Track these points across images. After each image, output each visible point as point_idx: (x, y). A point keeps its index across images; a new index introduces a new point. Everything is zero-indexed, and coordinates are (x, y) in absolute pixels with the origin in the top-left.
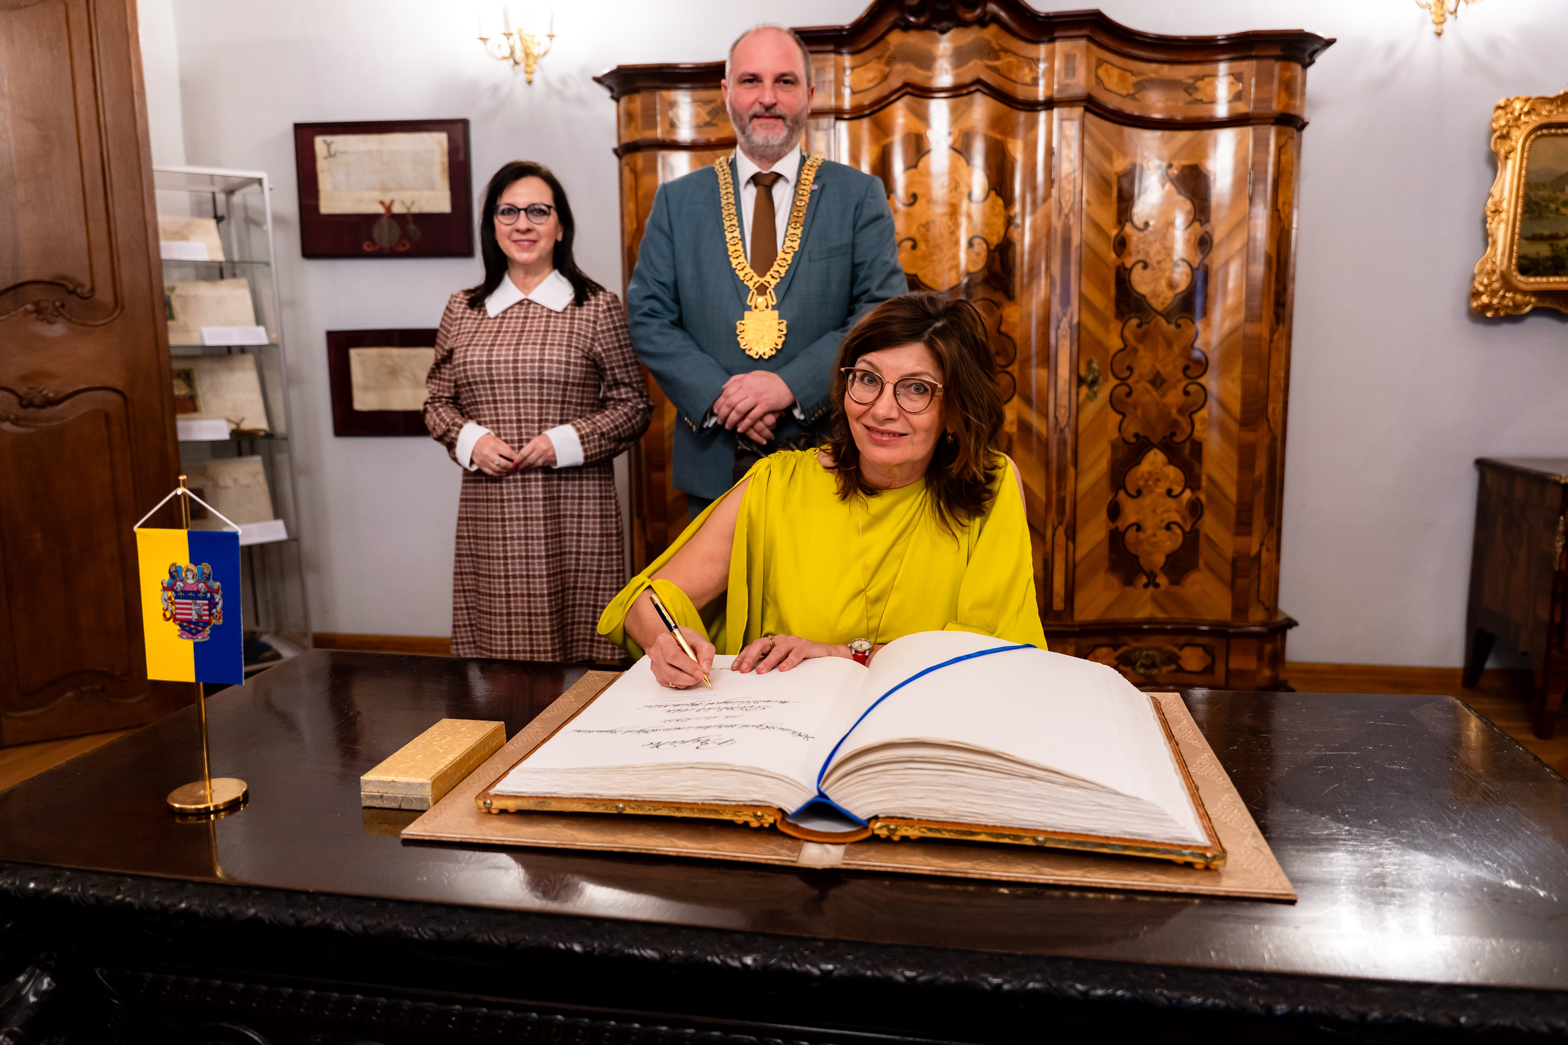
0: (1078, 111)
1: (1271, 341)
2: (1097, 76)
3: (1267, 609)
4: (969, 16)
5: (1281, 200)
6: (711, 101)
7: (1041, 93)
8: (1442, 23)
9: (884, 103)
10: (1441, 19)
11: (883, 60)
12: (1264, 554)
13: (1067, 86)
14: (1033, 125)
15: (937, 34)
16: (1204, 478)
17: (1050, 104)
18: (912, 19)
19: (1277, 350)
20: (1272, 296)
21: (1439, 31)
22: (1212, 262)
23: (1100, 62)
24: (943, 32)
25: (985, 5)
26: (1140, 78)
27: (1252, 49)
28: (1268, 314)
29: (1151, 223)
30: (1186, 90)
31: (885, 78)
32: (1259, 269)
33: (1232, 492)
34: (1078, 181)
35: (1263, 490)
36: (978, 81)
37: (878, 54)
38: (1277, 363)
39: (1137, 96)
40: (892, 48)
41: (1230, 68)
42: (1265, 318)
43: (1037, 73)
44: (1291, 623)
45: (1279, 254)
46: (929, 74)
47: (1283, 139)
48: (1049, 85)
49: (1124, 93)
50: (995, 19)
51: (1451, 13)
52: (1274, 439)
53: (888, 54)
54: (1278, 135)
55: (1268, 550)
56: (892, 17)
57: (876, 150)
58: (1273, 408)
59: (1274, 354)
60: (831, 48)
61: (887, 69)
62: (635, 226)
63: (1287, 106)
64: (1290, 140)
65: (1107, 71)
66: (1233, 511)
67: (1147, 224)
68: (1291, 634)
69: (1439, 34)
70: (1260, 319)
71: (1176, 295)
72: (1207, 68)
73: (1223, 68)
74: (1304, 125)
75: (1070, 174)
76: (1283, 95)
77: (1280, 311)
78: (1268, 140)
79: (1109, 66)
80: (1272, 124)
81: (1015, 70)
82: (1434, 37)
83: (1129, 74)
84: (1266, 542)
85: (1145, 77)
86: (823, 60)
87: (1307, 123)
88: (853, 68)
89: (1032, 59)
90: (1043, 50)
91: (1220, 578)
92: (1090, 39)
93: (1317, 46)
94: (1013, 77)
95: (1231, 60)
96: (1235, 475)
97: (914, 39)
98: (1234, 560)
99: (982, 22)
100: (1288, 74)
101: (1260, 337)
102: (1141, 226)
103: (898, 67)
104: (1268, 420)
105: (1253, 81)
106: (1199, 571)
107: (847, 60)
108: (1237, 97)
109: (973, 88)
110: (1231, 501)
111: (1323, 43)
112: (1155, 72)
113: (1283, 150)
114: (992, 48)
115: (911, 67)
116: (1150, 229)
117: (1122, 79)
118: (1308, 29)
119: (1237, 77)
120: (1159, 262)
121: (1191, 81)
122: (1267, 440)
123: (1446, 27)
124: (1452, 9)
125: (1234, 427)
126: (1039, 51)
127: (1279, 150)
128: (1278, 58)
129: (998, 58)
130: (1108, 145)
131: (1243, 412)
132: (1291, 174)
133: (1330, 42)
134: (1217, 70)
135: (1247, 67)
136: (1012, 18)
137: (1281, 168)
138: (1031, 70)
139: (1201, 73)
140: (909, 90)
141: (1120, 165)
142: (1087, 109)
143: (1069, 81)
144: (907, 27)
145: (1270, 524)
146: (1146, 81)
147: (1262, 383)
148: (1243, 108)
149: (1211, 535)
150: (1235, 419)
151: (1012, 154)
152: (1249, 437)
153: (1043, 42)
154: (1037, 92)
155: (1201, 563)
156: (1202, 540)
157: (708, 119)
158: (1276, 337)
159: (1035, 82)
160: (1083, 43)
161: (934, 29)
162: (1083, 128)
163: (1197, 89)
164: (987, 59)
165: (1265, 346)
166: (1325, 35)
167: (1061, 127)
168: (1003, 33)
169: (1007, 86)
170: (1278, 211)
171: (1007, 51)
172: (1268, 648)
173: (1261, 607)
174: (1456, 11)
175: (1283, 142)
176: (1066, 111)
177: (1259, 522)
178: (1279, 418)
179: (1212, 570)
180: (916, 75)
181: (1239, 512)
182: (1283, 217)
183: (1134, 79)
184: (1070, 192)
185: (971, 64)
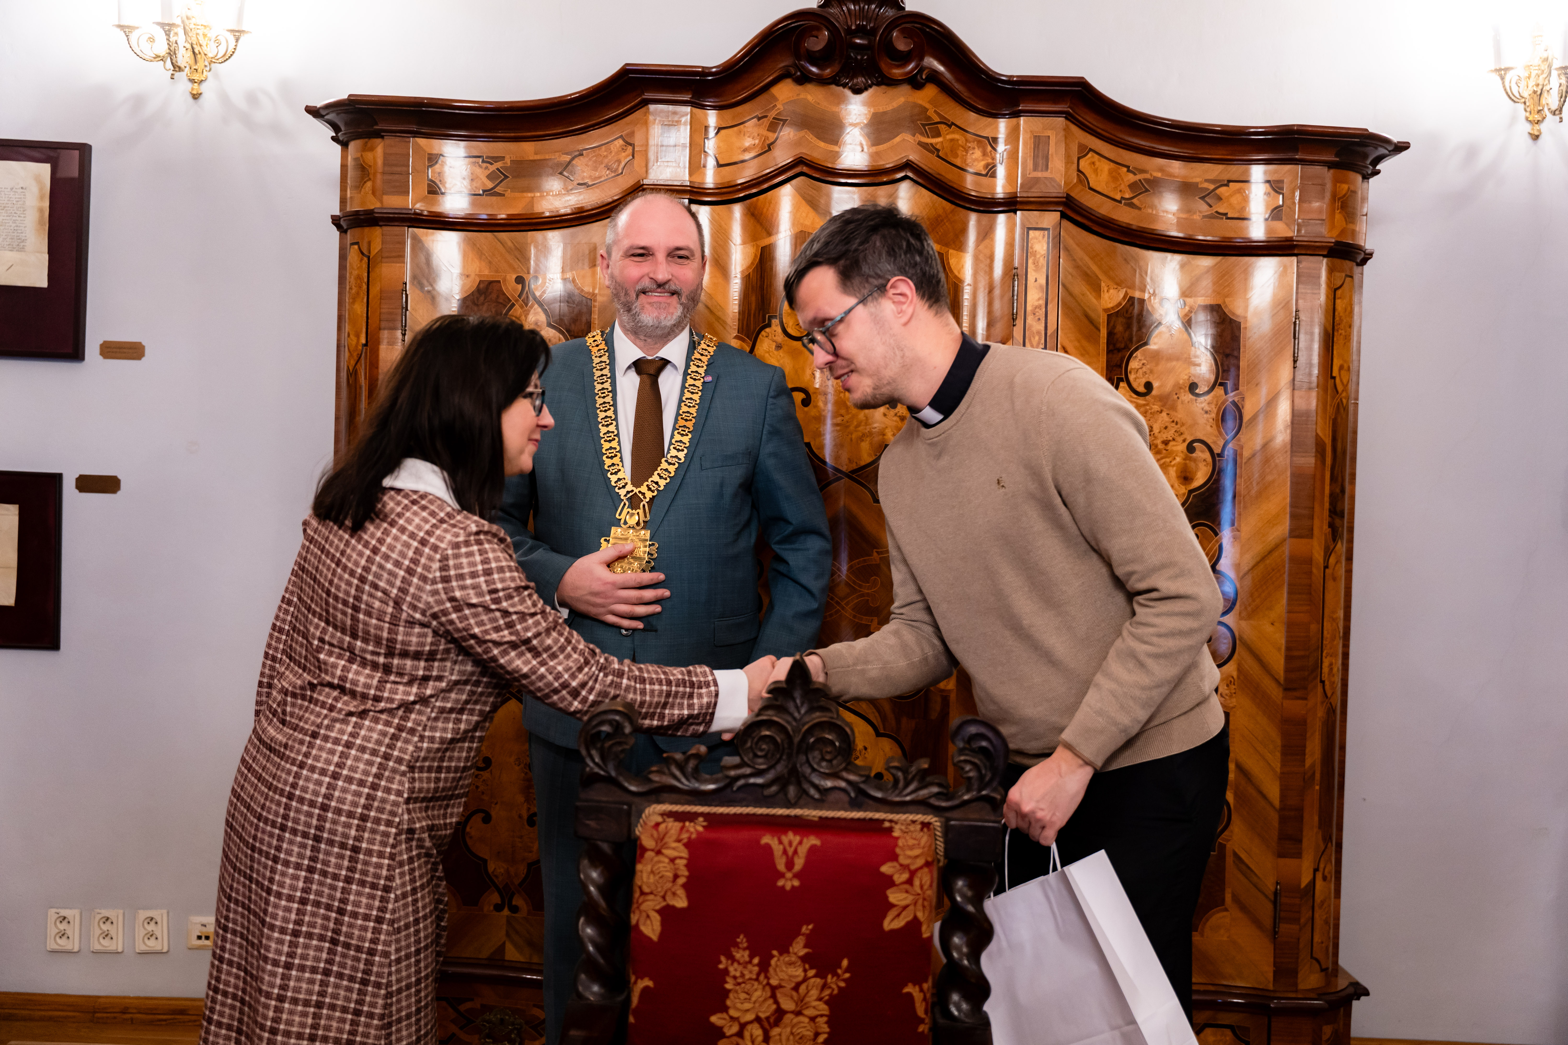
0: (1051, 218)
1: (1326, 567)
2: (1079, 171)
3: (1324, 970)
4: (897, 72)
5: (1337, 363)
6: (496, 159)
7: (1000, 188)
8: (1538, 122)
9: (766, 186)
10: (1537, 117)
11: (766, 122)
12: (1319, 883)
13: (1037, 180)
14: (986, 234)
15: (848, 92)
16: (1232, 766)
17: (1011, 204)
18: (814, 69)
19: (1334, 579)
20: (1327, 499)
21: (1536, 133)
22: (1242, 448)
23: (1084, 151)
24: (857, 91)
25: (922, 59)
26: (1139, 177)
27: (1296, 151)
28: (1320, 526)
29: (1156, 384)
30: (1203, 198)
31: (769, 148)
32: (1309, 461)
33: (1273, 791)
34: (1052, 318)
35: (1317, 787)
36: (908, 165)
37: (758, 113)
38: (1334, 598)
39: (1135, 201)
40: (780, 106)
41: (1265, 172)
42: (1316, 531)
43: (994, 159)
44: (1360, 991)
45: (1334, 440)
46: (836, 148)
47: (1339, 277)
48: (1011, 177)
49: (1118, 197)
50: (934, 78)
51: (1554, 113)
52: (1331, 711)
53: (772, 114)
54: (1331, 271)
55: (1325, 878)
56: (784, 62)
57: (751, 250)
58: (1330, 663)
59: (1330, 584)
60: (687, 97)
61: (772, 136)
62: (363, 340)
63: (1343, 232)
64: (1348, 279)
65: (1093, 163)
66: (1274, 818)
67: (1149, 386)
68: (1357, 1006)
69: (1536, 137)
70: (1310, 535)
71: (1190, 492)
72: (1234, 171)
73: (1258, 173)
74: (1365, 257)
75: (1039, 307)
76: (1338, 216)
77: (1338, 521)
78: (1319, 277)
79: (1097, 156)
80: (1324, 256)
81: (960, 152)
82: (1529, 141)
83: (1125, 169)
84: (1322, 866)
85: (1147, 176)
86: (675, 113)
87: (1371, 255)
88: (719, 130)
89: (987, 138)
90: (1002, 126)
91: (1256, 922)
92: (1069, 117)
93: (1382, 151)
94: (958, 162)
95: (1267, 162)
96: (1277, 766)
97: (812, 95)
98: (1276, 893)
99: (915, 82)
100: (1345, 187)
101: (1309, 561)
102: (1141, 389)
103: (787, 134)
104: (1323, 682)
105: (1297, 194)
106: (1226, 910)
107: (712, 118)
108: (1276, 213)
109: (899, 175)
110: (1271, 805)
111: (1390, 148)
112: (1161, 170)
113: (1339, 292)
114: (929, 118)
115: (811, 137)
116: (1154, 393)
117: (1114, 177)
118: (1372, 130)
119: (1275, 186)
120: (1166, 443)
121: (1212, 187)
122: (1321, 713)
123: (1543, 127)
124: (1554, 106)
125: (1275, 692)
126: (997, 129)
127: (1334, 292)
128: (1330, 165)
129: (938, 134)
130: (1094, 268)
131: (1287, 670)
132: (1350, 326)
133: (1401, 147)
134: (1247, 173)
135: (1289, 173)
136: (958, 80)
137: (1337, 319)
138: (984, 154)
139: (1226, 177)
140: (805, 169)
141: (1112, 298)
142: (1064, 216)
143: (1039, 174)
144: (803, 79)
145: (1327, 839)
146: (1147, 180)
147: (1314, 627)
148: (1283, 231)
149: (1243, 856)
150: (1277, 681)
151: (956, 273)
152: (1295, 707)
153: (1003, 116)
154: (994, 186)
155: (1228, 897)
156: (1229, 860)
157: (490, 185)
158: (1332, 560)
159: (991, 172)
160: (1060, 121)
161: (845, 86)
162: (1058, 243)
163: (1219, 198)
164: (922, 134)
165: (1317, 572)
166: (1395, 137)
167: (1026, 239)
168: (943, 98)
169: (948, 174)
170: (1334, 378)
171: (950, 125)
172: (1327, 1031)
173: (1317, 966)
174: (1560, 110)
175: (1339, 283)
176: (1034, 216)
177: (1311, 837)
178: (1338, 679)
179: (1243, 908)
180: (816, 150)
181: (1283, 820)
182: (1340, 388)
183: (1131, 178)
184: (1039, 333)
185: (898, 139)
